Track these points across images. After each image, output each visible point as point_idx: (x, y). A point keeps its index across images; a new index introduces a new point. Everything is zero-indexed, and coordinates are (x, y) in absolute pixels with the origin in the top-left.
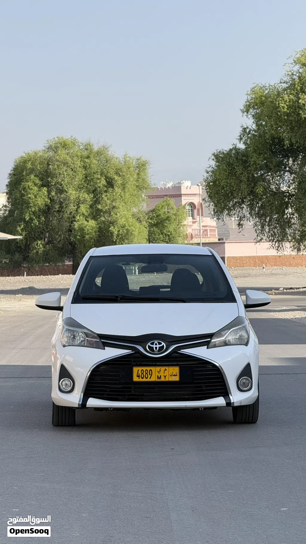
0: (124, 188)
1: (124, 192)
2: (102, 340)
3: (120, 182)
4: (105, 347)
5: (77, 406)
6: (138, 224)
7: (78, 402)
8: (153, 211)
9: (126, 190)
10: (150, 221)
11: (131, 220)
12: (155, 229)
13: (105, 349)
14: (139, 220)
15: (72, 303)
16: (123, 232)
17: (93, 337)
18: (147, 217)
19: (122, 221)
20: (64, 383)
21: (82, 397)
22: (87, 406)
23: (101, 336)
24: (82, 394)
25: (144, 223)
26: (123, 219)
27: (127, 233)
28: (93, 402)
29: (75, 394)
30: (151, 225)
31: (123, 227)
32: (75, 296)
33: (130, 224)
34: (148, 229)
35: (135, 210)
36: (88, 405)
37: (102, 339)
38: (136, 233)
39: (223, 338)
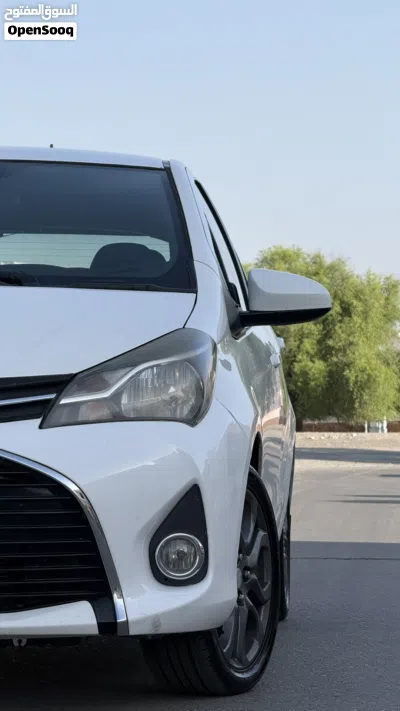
0: (366, 317)
1: (366, 323)
3: (360, 309)
6: (384, 368)
9: (369, 320)
11: (374, 362)
14: (386, 363)
16: (362, 377)
19: (361, 363)
25: (394, 367)
26: (363, 360)
27: (368, 379)
31: (363, 370)
33: (374, 367)
35: (381, 348)
38: (381, 380)
39: (106, 394)
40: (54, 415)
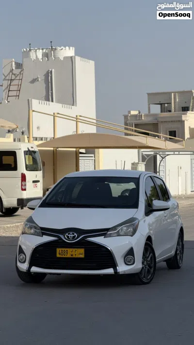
2: (42, 231)
7: (26, 269)
13: (43, 237)
17: (38, 229)
22: (31, 271)
28: (34, 269)
39: (116, 231)
40: (106, 236)
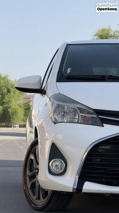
0: (14, 93)
1: (15, 95)
2: (100, 117)
3: (13, 91)
4: (104, 124)
5: (71, 191)
6: (20, 109)
7: (72, 186)
8: (26, 103)
9: (15, 94)
10: (25, 107)
11: (17, 106)
12: (27, 111)
13: (103, 126)
14: (20, 107)
15: (57, 81)
16: (14, 111)
17: (89, 113)
18: (23, 106)
19: (13, 107)
20: (54, 164)
21: (77, 180)
22: (83, 191)
23: (98, 112)
24: (77, 177)
25: (22, 108)
26: (14, 106)
27: (15, 112)
28: (89, 187)
29: (68, 177)
30: (25, 109)
31: (14, 109)
32: (59, 76)
33: (17, 108)
34: (24, 110)
35: (18, 103)
36: (84, 189)
37: (100, 115)
38: (19, 112)
